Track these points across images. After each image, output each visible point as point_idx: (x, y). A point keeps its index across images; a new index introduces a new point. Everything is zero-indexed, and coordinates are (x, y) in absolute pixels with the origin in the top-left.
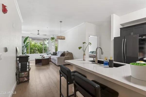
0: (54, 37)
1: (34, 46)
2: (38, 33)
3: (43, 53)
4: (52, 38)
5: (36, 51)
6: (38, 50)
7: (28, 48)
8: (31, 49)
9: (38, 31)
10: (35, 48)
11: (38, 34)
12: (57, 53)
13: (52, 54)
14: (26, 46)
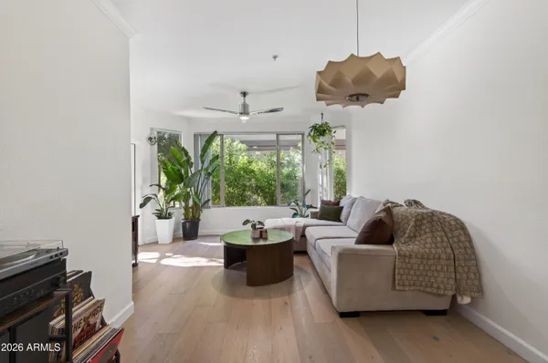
0: (324, 121)
1: (246, 172)
2: (245, 106)
3: (276, 204)
4: (314, 128)
5: (249, 193)
6: (258, 189)
9: (244, 94)
11: (245, 112)
12: (342, 207)
13: (317, 213)
14: (210, 171)
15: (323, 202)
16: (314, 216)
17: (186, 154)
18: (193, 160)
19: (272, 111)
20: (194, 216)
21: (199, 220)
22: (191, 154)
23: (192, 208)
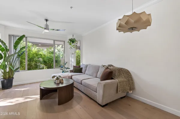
0: (74, 38)
1: (37, 55)
2: (47, 25)
3: (53, 68)
4: (71, 40)
5: (39, 64)
6: (45, 62)
7: (25, 59)
8: (30, 60)
9: (47, 20)
10: (38, 58)
11: (47, 28)
12: (82, 68)
13: (72, 70)
14: (20, 54)
15: (74, 66)
16: (71, 71)
17: (5, 44)
18: (8, 48)
19: (57, 30)
20: (9, 77)
21: (13, 78)
22: (7, 45)
23: (8, 72)
